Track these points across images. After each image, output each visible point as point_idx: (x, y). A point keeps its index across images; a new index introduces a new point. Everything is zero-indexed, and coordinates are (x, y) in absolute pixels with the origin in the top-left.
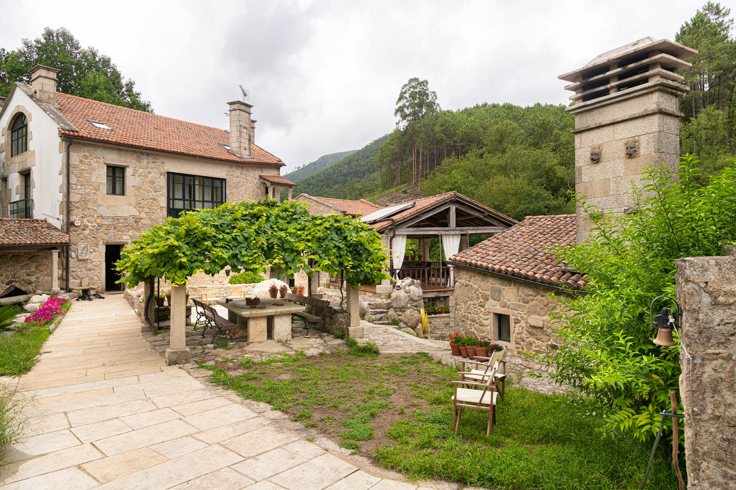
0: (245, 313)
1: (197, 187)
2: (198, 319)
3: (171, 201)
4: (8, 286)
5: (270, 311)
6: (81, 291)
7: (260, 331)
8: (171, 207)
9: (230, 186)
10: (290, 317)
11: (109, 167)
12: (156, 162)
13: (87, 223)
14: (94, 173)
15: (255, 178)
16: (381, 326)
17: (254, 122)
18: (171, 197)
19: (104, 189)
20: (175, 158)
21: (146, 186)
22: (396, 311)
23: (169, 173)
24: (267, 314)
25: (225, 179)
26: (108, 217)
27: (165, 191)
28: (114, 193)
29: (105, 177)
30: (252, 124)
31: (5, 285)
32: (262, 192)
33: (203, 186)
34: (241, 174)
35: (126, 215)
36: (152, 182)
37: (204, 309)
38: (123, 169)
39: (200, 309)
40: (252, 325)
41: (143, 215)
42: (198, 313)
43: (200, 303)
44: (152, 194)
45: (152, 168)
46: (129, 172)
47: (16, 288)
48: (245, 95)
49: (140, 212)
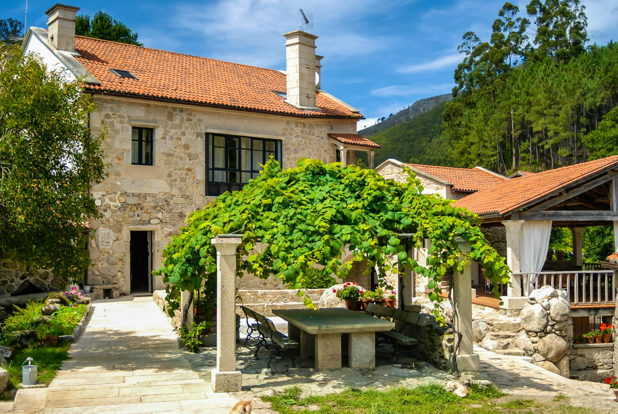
0: (311, 329)
1: (243, 152)
2: (250, 335)
3: (211, 172)
4: (22, 281)
5: (345, 327)
6: (102, 291)
7: (332, 355)
8: (211, 180)
9: (287, 149)
10: (374, 337)
11: (134, 128)
12: (191, 120)
13: (109, 203)
14: (118, 137)
15: (322, 138)
16: (506, 356)
17: (319, 58)
18: (211, 166)
19: (128, 158)
20: (215, 113)
21: (180, 152)
22: (529, 336)
23: (207, 134)
24: (342, 331)
25: (281, 141)
26: (133, 195)
27: (202, 158)
28: (140, 163)
29: (130, 142)
30: (317, 62)
31: (19, 279)
32: (331, 157)
33: (252, 150)
34: (302, 132)
35: (155, 191)
36: (187, 147)
37: (257, 320)
38: (150, 131)
39: (252, 321)
40: (320, 345)
41: (175, 191)
42: (249, 326)
43: (252, 312)
44: (188, 164)
45: (187, 128)
46: (158, 135)
47: (31, 284)
48: (307, 22)
49: (172, 186)
